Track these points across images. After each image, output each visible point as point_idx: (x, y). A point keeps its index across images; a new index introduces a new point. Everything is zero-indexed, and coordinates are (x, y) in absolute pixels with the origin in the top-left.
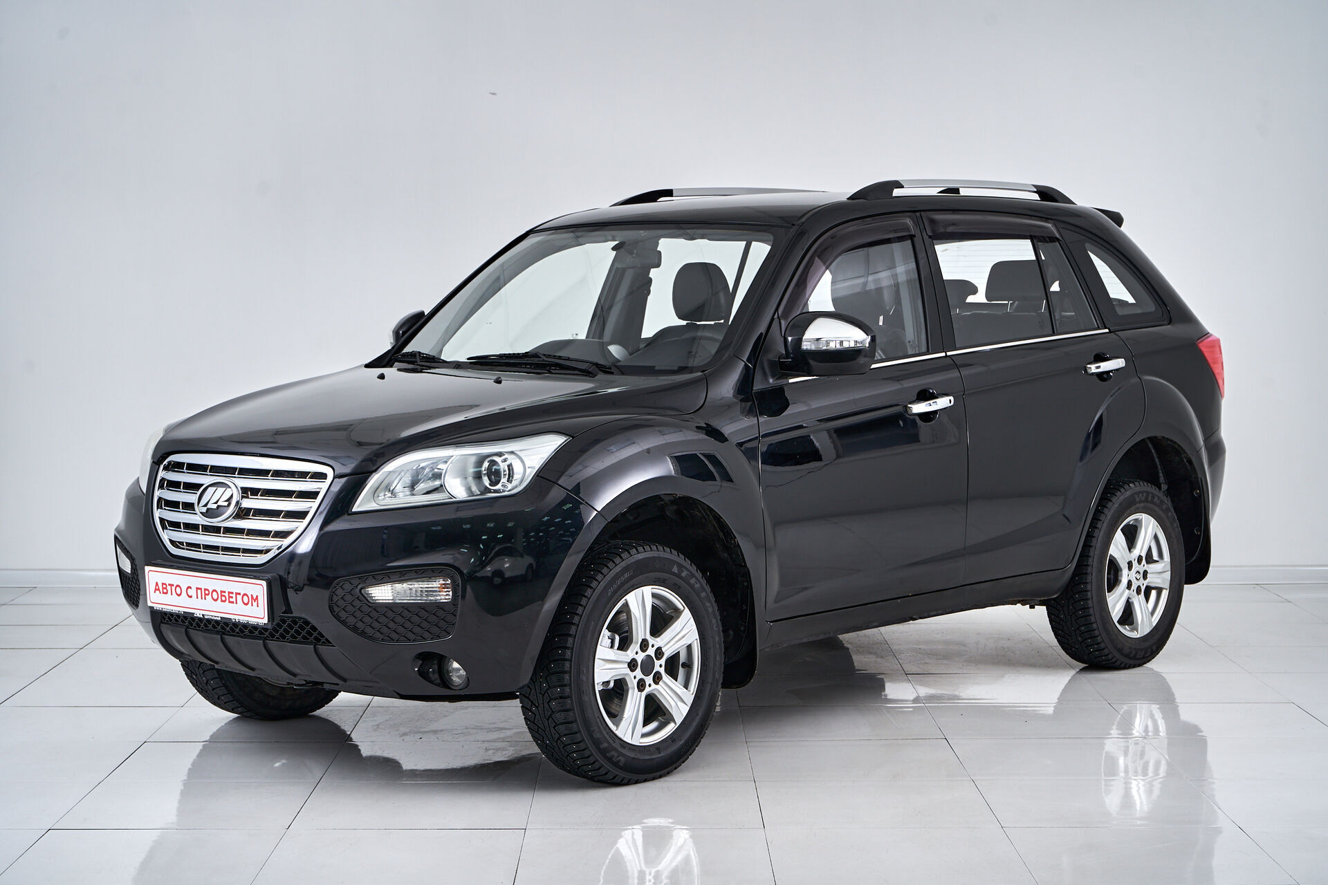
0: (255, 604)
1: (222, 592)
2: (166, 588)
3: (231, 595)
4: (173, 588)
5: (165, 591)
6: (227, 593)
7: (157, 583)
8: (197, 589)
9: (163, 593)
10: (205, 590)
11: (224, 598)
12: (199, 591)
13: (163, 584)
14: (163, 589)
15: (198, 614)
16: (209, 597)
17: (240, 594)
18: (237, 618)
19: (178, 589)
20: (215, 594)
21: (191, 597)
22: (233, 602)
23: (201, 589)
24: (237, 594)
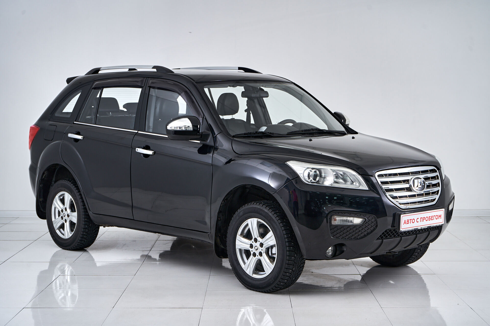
0: (440, 218)
1: (429, 217)
2: (408, 222)
3: (432, 217)
4: (411, 220)
5: (408, 223)
6: (431, 217)
7: (405, 220)
8: (421, 218)
9: (407, 224)
10: (424, 218)
11: (430, 219)
12: (421, 219)
13: (407, 220)
14: (407, 222)
15: (419, 228)
16: (425, 220)
17: (435, 216)
18: (433, 225)
19: (413, 220)
20: (427, 218)
21: (418, 222)
22: (433, 220)
23: (422, 218)
24: (434, 216)
